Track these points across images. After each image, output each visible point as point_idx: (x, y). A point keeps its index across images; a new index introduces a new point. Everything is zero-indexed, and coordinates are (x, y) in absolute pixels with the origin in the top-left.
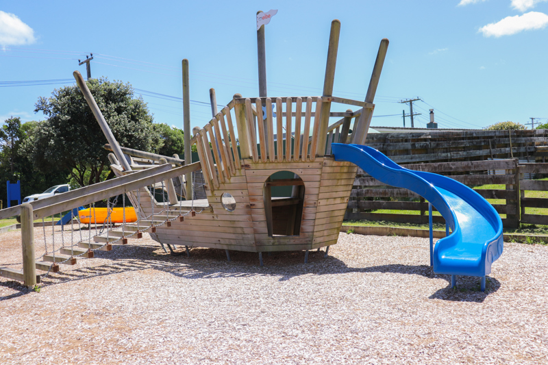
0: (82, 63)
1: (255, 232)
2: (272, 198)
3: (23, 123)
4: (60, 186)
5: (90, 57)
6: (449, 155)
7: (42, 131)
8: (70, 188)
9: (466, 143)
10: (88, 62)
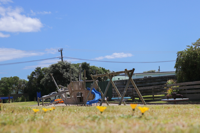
0: (59, 51)
1: (76, 102)
2: (77, 97)
3: (41, 68)
4: (53, 93)
5: (62, 50)
6: (151, 84)
7: (47, 78)
8: (56, 93)
9: (160, 80)
10: (61, 51)
